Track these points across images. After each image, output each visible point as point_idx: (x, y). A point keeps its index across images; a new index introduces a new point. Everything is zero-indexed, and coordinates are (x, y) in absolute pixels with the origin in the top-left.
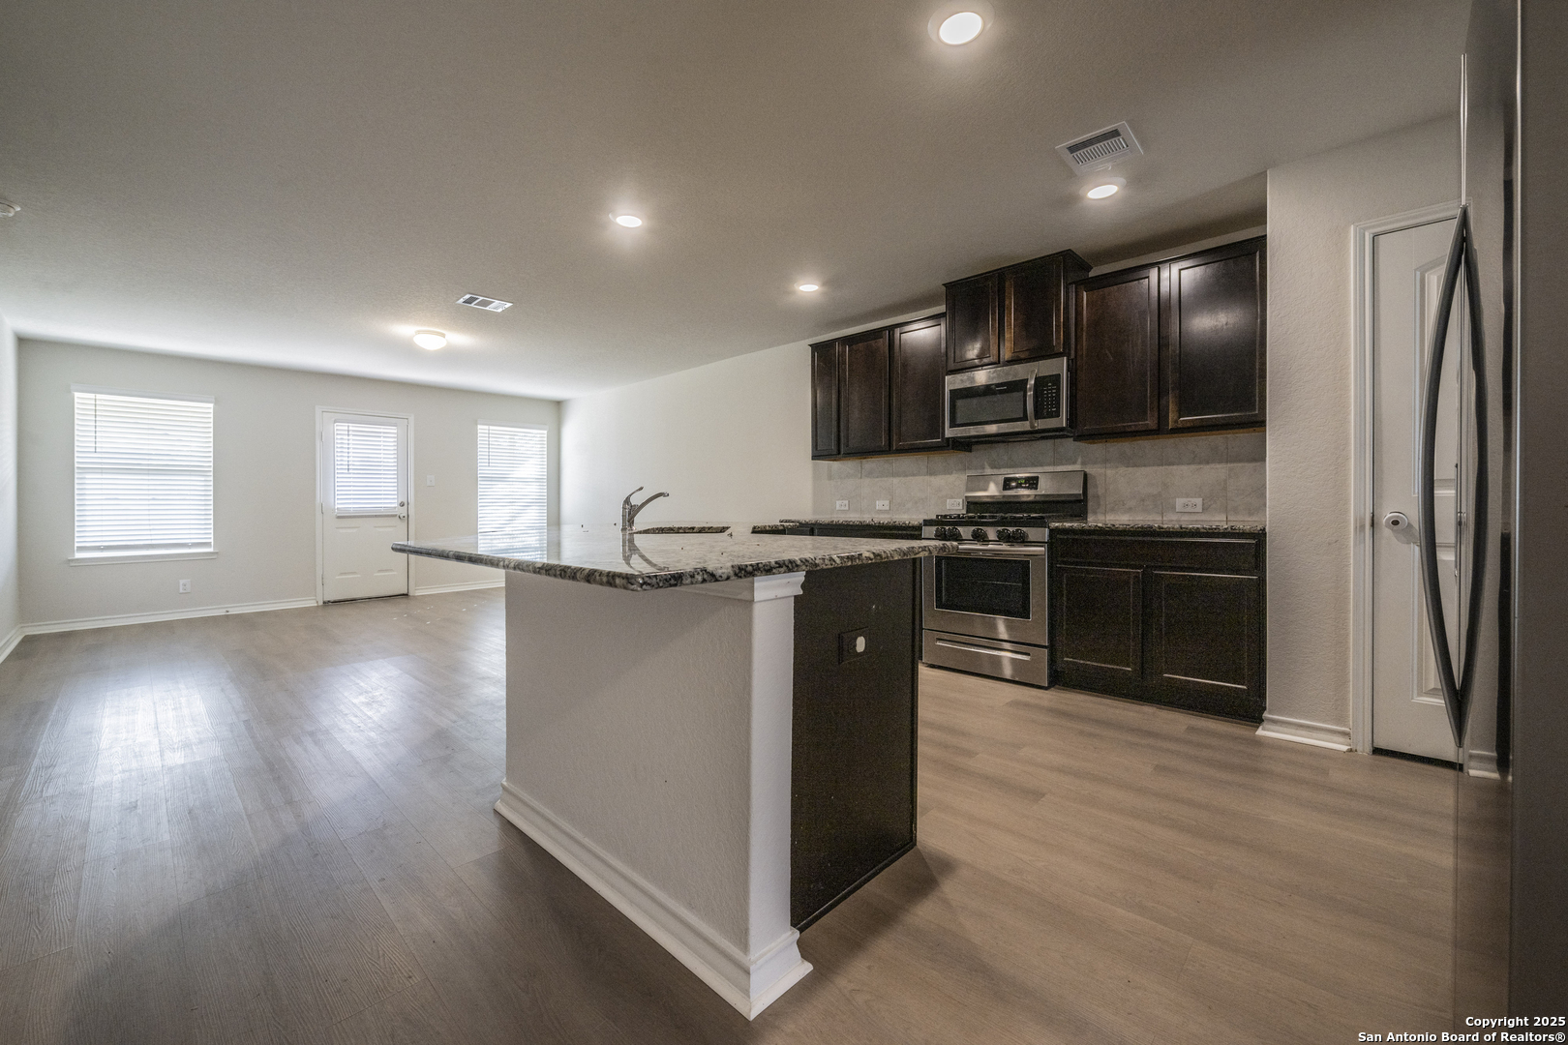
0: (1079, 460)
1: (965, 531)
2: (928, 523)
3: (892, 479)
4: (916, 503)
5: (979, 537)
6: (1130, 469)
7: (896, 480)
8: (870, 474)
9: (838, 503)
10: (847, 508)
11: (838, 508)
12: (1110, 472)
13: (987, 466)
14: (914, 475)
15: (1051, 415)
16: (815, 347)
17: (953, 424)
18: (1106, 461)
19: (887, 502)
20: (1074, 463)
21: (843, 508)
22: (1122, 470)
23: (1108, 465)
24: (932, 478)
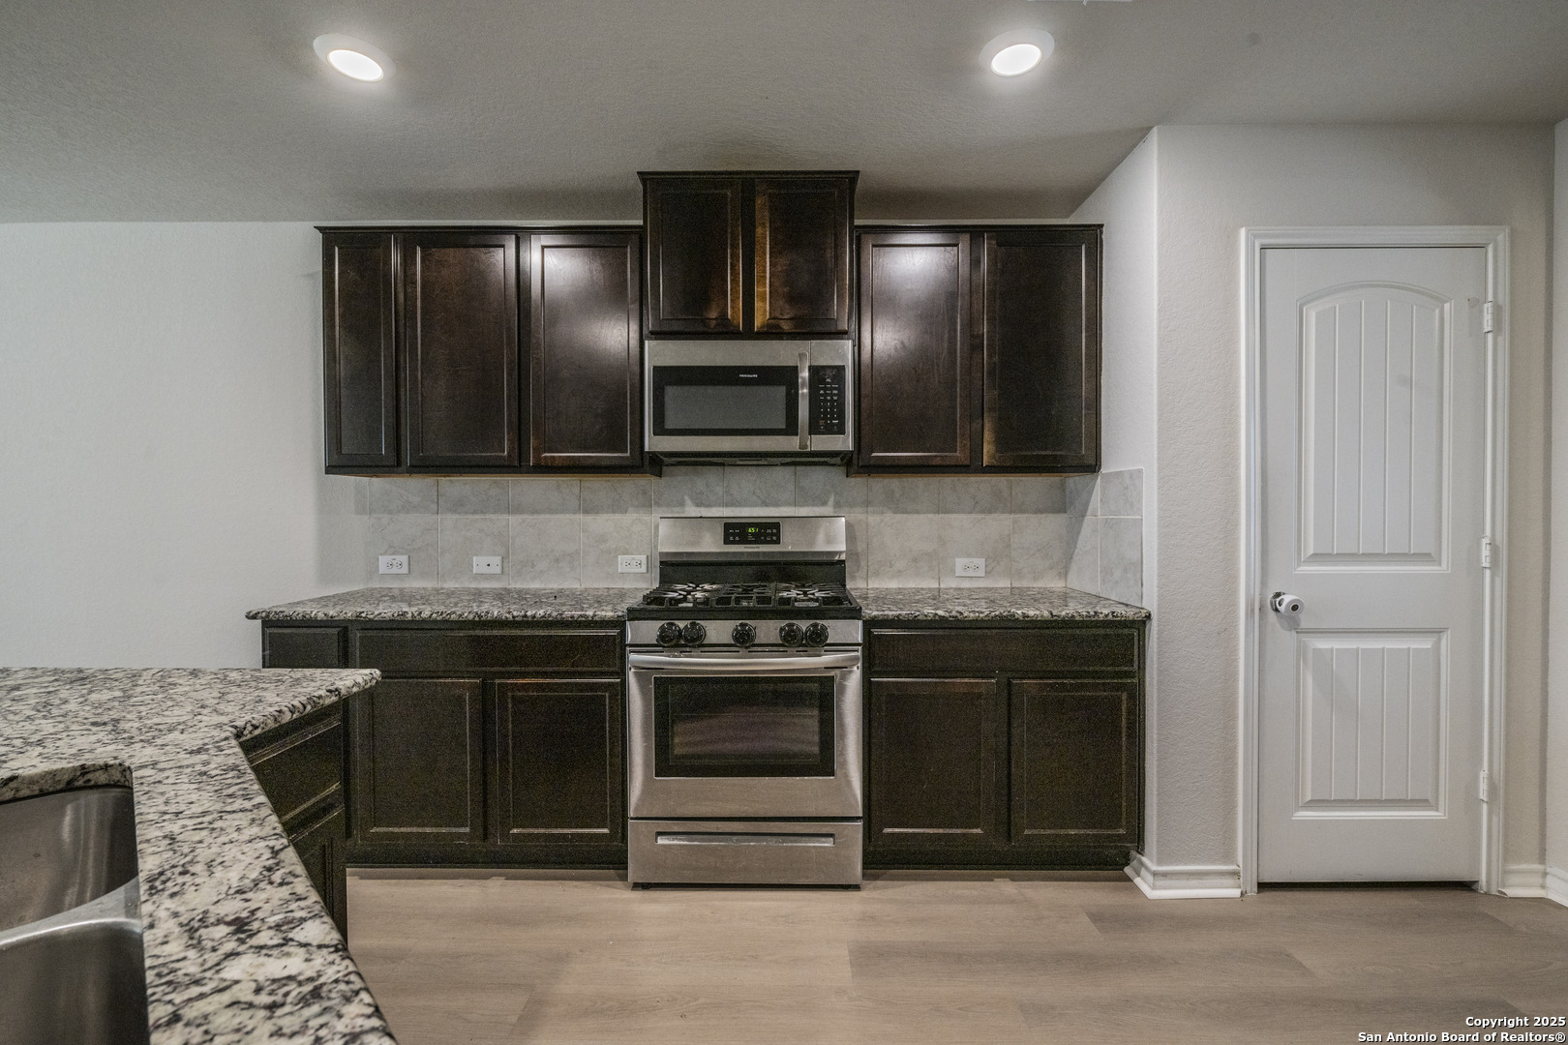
0: (831, 501)
1: (718, 630)
2: (634, 614)
3: (506, 516)
4: (557, 560)
5: (744, 640)
6: (899, 516)
7: (514, 520)
8: (458, 506)
9: (383, 560)
10: (405, 570)
11: (382, 569)
12: (873, 519)
13: (688, 501)
14: (551, 511)
15: (830, 430)
16: (331, 237)
17: (660, 429)
18: (867, 503)
19: (497, 560)
20: (824, 503)
21: (395, 570)
22: (889, 517)
23: (870, 509)
24: (589, 518)
